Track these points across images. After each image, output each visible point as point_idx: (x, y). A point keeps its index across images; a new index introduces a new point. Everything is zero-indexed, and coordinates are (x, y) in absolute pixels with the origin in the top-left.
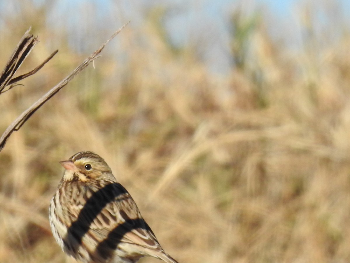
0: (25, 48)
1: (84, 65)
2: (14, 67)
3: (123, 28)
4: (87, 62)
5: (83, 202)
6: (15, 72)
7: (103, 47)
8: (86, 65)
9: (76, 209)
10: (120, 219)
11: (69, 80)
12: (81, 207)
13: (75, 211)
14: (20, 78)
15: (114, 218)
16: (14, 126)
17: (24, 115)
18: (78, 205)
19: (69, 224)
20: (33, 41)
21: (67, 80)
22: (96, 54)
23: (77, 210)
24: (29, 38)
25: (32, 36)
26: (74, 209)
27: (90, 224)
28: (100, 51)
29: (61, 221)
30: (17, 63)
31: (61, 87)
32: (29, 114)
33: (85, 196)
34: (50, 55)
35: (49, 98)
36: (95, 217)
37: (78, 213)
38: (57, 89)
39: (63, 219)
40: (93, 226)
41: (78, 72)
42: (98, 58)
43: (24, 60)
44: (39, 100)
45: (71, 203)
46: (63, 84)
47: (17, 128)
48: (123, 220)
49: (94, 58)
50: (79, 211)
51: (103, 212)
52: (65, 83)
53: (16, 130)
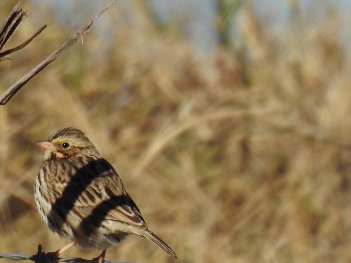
0: (14, 22)
1: (73, 40)
2: (3, 42)
3: (112, 4)
4: (75, 37)
5: (68, 179)
6: (4, 46)
7: (91, 22)
8: (74, 40)
9: (61, 187)
10: (105, 196)
11: (57, 55)
12: (65, 184)
13: (60, 189)
14: (8, 52)
15: (100, 196)
16: (1, 100)
17: (12, 90)
18: (62, 183)
19: (54, 201)
20: (22, 15)
21: (55, 55)
22: (84, 30)
23: (62, 188)
24: (18, 13)
25: (21, 10)
26: (59, 187)
27: (75, 201)
28: (89, 27)
29: (46, 198)
30: (5, 37)
31: (49, 62)
32: (17, 88)
33: (69, 173)
34: (39, 30)
35: (37, 73)
36: (80, 194)
37: (63, 190)
38: (45, 64)
39: (48, 197)
40: (77, 204)
41: (67, 47)
42: (86, 34)
43: (13, 34)
44: (27, 75)
45: (56, 181)
46: (51, 59)
47: (4, 102)
48: (108, 197)
49: (83, 34)
50: (64, 188)
51: (88, 189)
52: (53, 58)
53: (3, 104)
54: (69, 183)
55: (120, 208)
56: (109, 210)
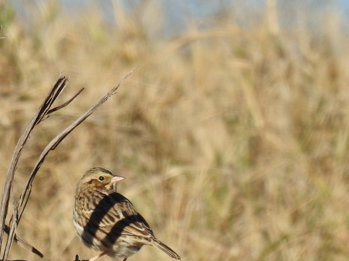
0: (59, 86)
1: (105, 99)
2: (51, 102)
3: (134, 70)
4: (106, 96)
5: (94, 207)
6: (52, 105)
7: (118, 85)
8: (106, 99)
9: (88, 213)
10: (122, 217)
11: (93, 111)
12: (92, 211)
13: (88, 215)
14: (55, 109)
15: (118, 217)
16: (51, 146)
17: (59, 138)
18: (89, 210)
20: (65, 81)
21: (91, 111)
22: (113, 91)
23: (90, 214)
24: (63, 79)
25: (64, 77)
26: (87, 214)
27: (99, 223)
28: (116, 89)
29: (79, 223)
30: (53, 99)
31: (87, 116)
32: (62, 137)
33: (94, 203)
34: (78, 92)
35: (78, 125)
36: (103, 217)
37: (90, 216)
38: (84, 117)
39: (81, 222)
40: (101, 225)
41: (100, 104)
42: (115, 94)
43: (58, 96)
44: (70, 126)
45: (85, 210)
46: (89, 114)
47: (53, 148)
48: (124, 217)
49: (112, 94)
50: (91, 214)
52: (90, 113)
53: (53, 149)
54: (95, 210)
55: (132, 225)
56: (124, 227)
